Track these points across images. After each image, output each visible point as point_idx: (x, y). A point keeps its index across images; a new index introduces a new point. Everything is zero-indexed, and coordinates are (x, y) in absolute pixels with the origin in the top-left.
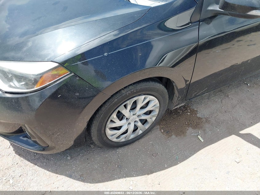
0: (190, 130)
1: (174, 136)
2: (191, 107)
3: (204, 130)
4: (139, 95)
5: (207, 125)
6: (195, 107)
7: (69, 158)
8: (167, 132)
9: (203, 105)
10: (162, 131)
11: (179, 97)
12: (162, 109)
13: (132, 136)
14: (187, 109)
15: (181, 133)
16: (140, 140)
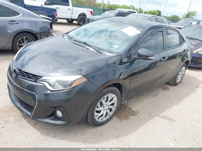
0: (131, 117)
1: (124, 120)
2: (128, 107)
3: (138, 116)
4: (110, 93)
5: (138, 114)
6: (129, 106)
7: (73, 134)
8: (120, 119)
9: (133, 105)
10: (117, 118)
11: (125, 96)
12: (118, 103)
13: (105, 119)
14: (126, 107)
15: (127, 118)
16: (108, 123)
